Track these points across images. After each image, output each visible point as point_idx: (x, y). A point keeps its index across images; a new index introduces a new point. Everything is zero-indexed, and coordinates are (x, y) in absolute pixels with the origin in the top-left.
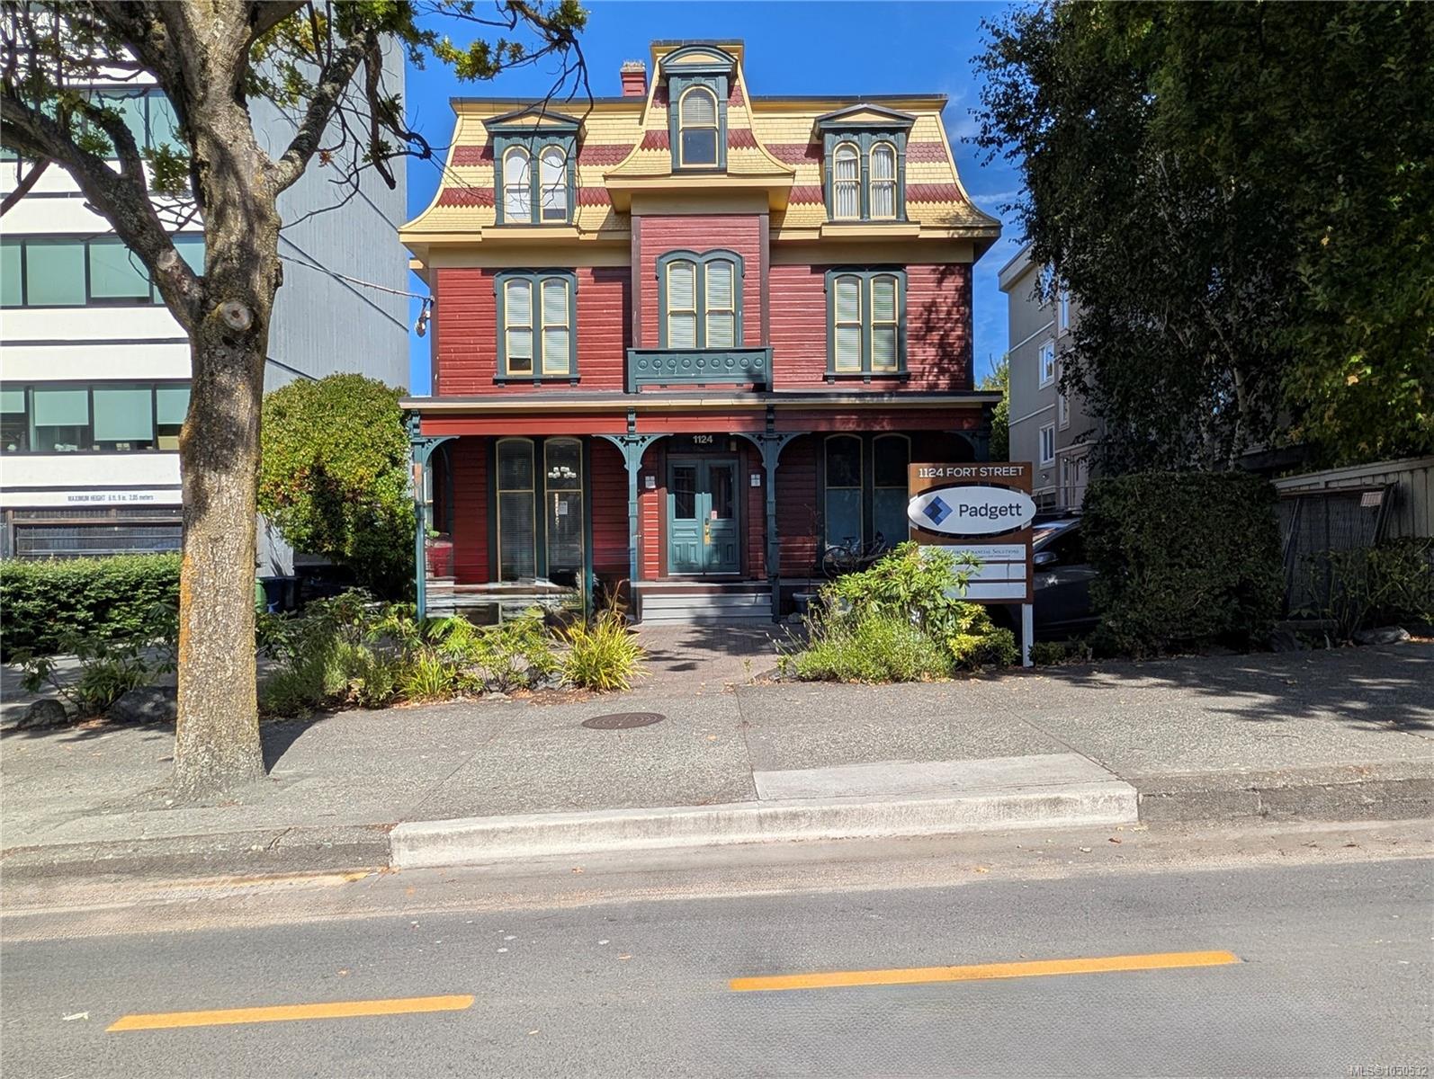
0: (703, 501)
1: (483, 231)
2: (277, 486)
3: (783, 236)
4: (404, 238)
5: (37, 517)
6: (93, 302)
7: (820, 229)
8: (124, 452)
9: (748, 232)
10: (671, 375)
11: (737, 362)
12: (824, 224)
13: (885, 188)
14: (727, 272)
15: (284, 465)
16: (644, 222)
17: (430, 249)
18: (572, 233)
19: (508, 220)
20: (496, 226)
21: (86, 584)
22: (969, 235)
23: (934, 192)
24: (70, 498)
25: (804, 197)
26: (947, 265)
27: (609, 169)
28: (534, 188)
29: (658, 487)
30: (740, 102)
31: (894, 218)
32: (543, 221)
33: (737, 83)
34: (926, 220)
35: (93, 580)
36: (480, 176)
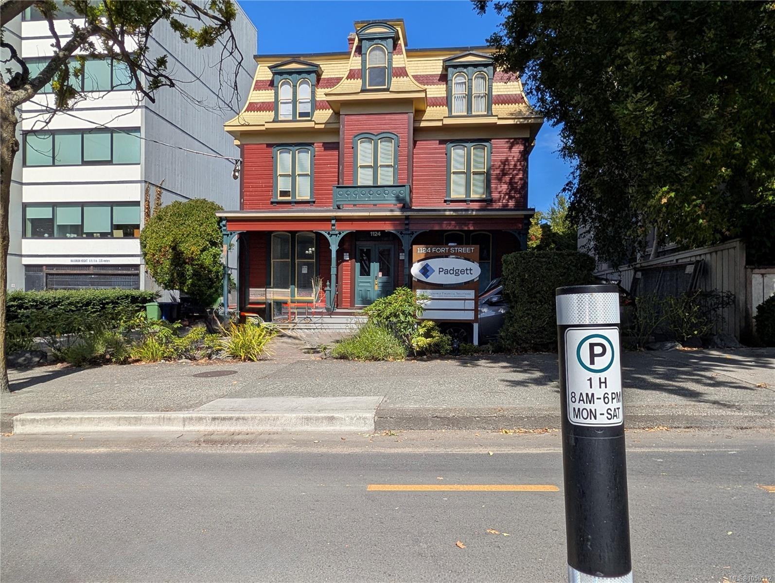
0: (375, 267)
1: (266, 124)
2: (154, 255)
3: (423, 124)
4: (227, 129)
5: (57, 270)
6: (85, 163)
7: (442, 120)
8: (97, 238)
9: (403, 121)
10: (354, 199)
11: (390, 192)
12: (444, 117)
13: (482, 97)
14: (390, 144)
15: (158, 244)
16: (346, 118)
17: (241, 134)
18: (311, 124)
19: (281, 118)
20: (274, 121)
21: (59, 302)
22: (526, 122)
23: (509, 99)
24: (71, 261)
25: (436, 102)
26: (515, 139)
27: (327, 90)
28: (294, 102)
29: (351, 259)
30: (401, 53)
31: (486, 113)
32: (298, 118)
33: (399, 42)
34: (503, 114)
35: (63, 301)
36: (267, 96)
